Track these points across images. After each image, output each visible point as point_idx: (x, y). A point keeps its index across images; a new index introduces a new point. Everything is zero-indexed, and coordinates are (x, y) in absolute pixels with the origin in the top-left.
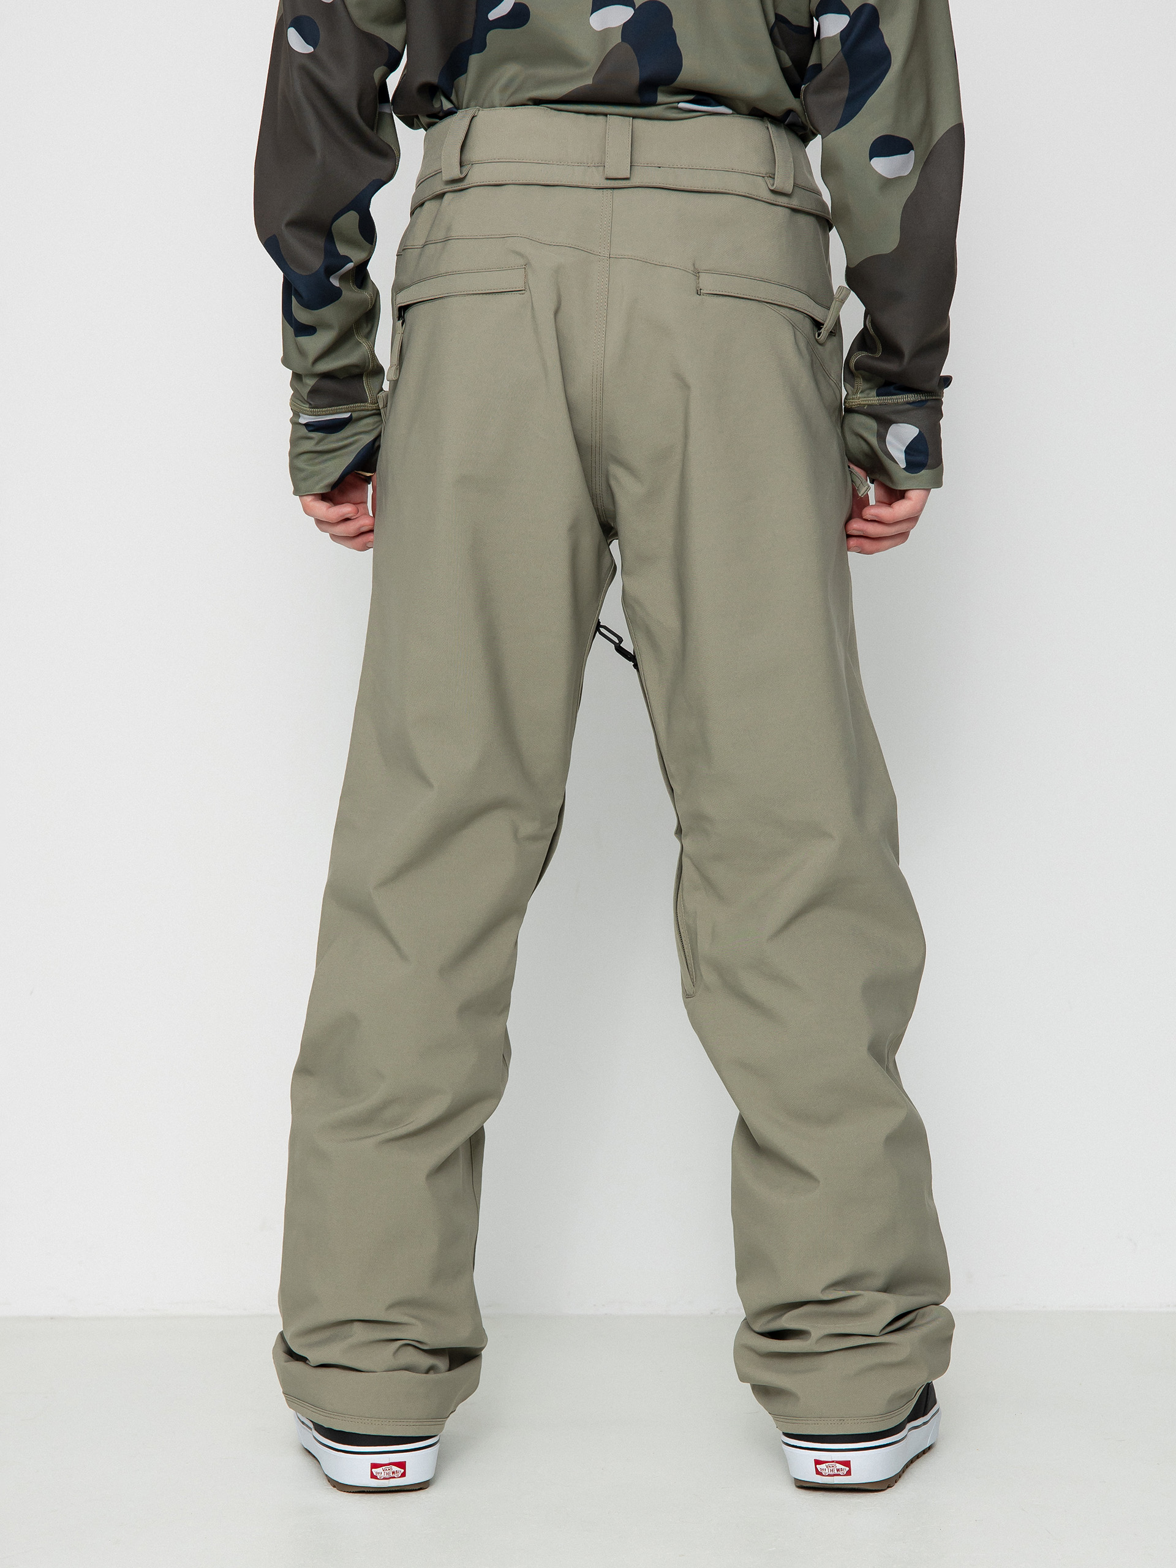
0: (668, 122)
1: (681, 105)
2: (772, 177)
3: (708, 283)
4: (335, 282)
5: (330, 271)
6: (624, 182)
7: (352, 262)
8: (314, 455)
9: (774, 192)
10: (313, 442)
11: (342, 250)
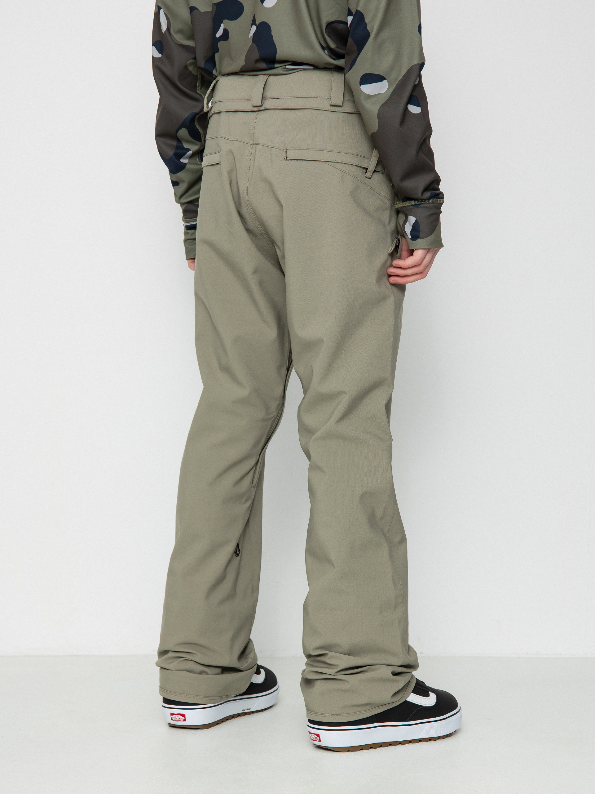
0: (284, 76)
1: (287, 67)
2: (329, 98)
3: (292, 154)
4: (183, 161)
5: (181, 156)
6: (259, 108)
7: (191, 151)
8: (192, 240)
9: (332, 105)
10: (190, 235)
11: (186, 146)
